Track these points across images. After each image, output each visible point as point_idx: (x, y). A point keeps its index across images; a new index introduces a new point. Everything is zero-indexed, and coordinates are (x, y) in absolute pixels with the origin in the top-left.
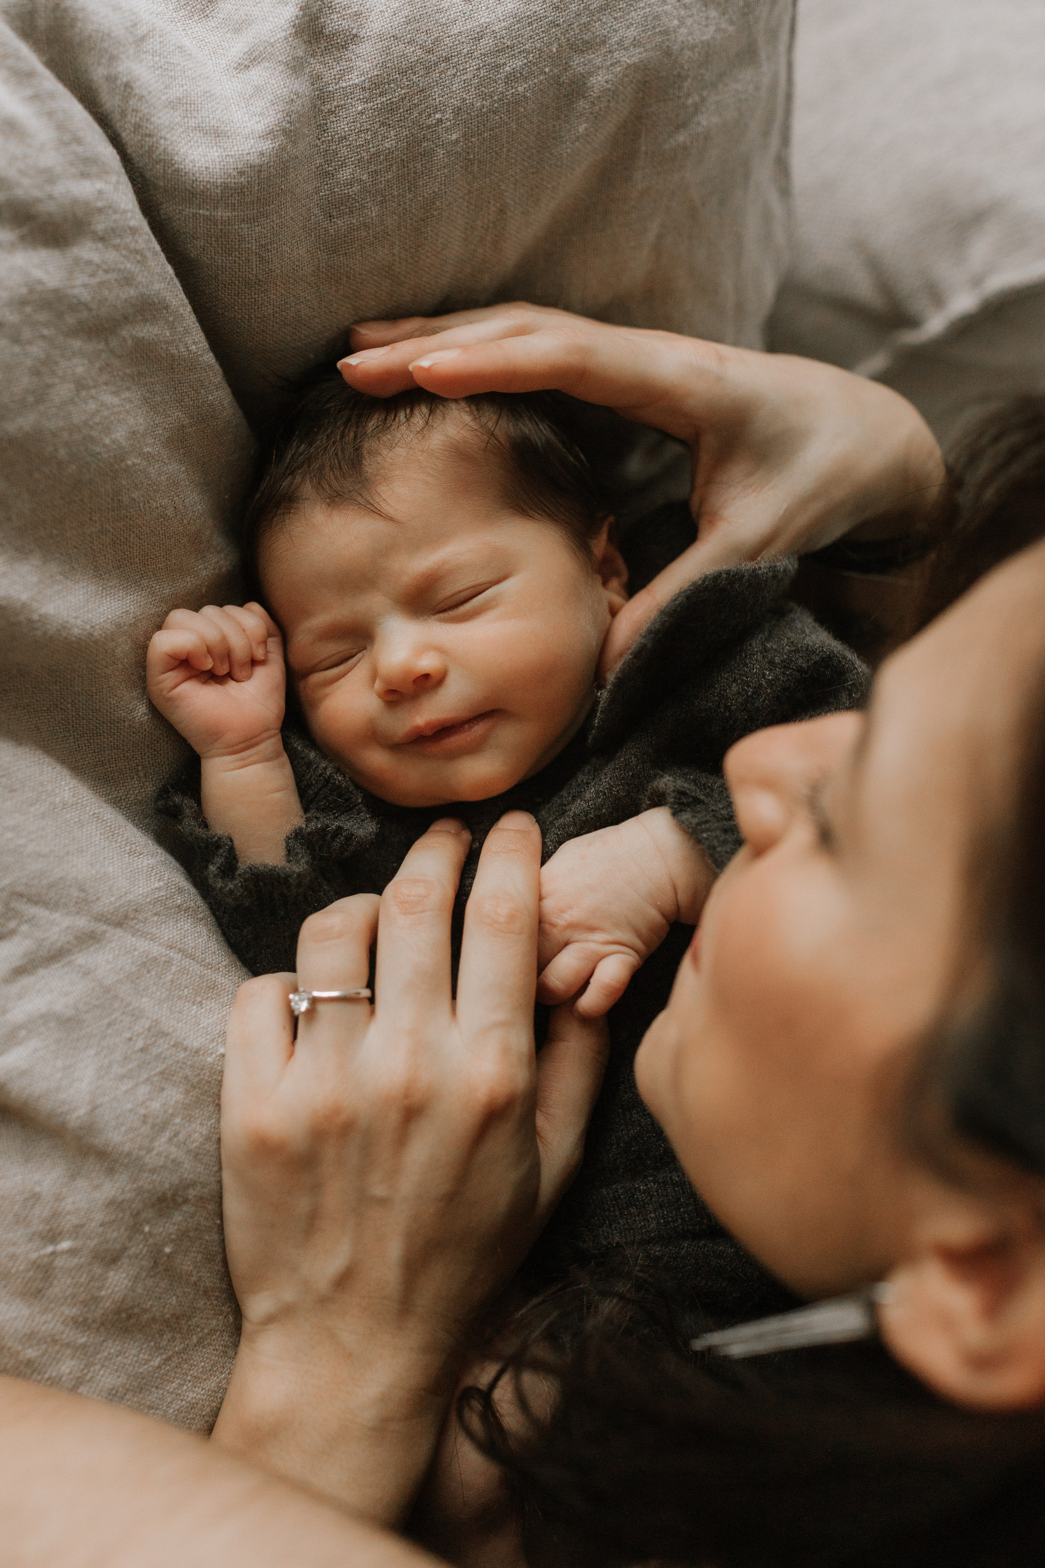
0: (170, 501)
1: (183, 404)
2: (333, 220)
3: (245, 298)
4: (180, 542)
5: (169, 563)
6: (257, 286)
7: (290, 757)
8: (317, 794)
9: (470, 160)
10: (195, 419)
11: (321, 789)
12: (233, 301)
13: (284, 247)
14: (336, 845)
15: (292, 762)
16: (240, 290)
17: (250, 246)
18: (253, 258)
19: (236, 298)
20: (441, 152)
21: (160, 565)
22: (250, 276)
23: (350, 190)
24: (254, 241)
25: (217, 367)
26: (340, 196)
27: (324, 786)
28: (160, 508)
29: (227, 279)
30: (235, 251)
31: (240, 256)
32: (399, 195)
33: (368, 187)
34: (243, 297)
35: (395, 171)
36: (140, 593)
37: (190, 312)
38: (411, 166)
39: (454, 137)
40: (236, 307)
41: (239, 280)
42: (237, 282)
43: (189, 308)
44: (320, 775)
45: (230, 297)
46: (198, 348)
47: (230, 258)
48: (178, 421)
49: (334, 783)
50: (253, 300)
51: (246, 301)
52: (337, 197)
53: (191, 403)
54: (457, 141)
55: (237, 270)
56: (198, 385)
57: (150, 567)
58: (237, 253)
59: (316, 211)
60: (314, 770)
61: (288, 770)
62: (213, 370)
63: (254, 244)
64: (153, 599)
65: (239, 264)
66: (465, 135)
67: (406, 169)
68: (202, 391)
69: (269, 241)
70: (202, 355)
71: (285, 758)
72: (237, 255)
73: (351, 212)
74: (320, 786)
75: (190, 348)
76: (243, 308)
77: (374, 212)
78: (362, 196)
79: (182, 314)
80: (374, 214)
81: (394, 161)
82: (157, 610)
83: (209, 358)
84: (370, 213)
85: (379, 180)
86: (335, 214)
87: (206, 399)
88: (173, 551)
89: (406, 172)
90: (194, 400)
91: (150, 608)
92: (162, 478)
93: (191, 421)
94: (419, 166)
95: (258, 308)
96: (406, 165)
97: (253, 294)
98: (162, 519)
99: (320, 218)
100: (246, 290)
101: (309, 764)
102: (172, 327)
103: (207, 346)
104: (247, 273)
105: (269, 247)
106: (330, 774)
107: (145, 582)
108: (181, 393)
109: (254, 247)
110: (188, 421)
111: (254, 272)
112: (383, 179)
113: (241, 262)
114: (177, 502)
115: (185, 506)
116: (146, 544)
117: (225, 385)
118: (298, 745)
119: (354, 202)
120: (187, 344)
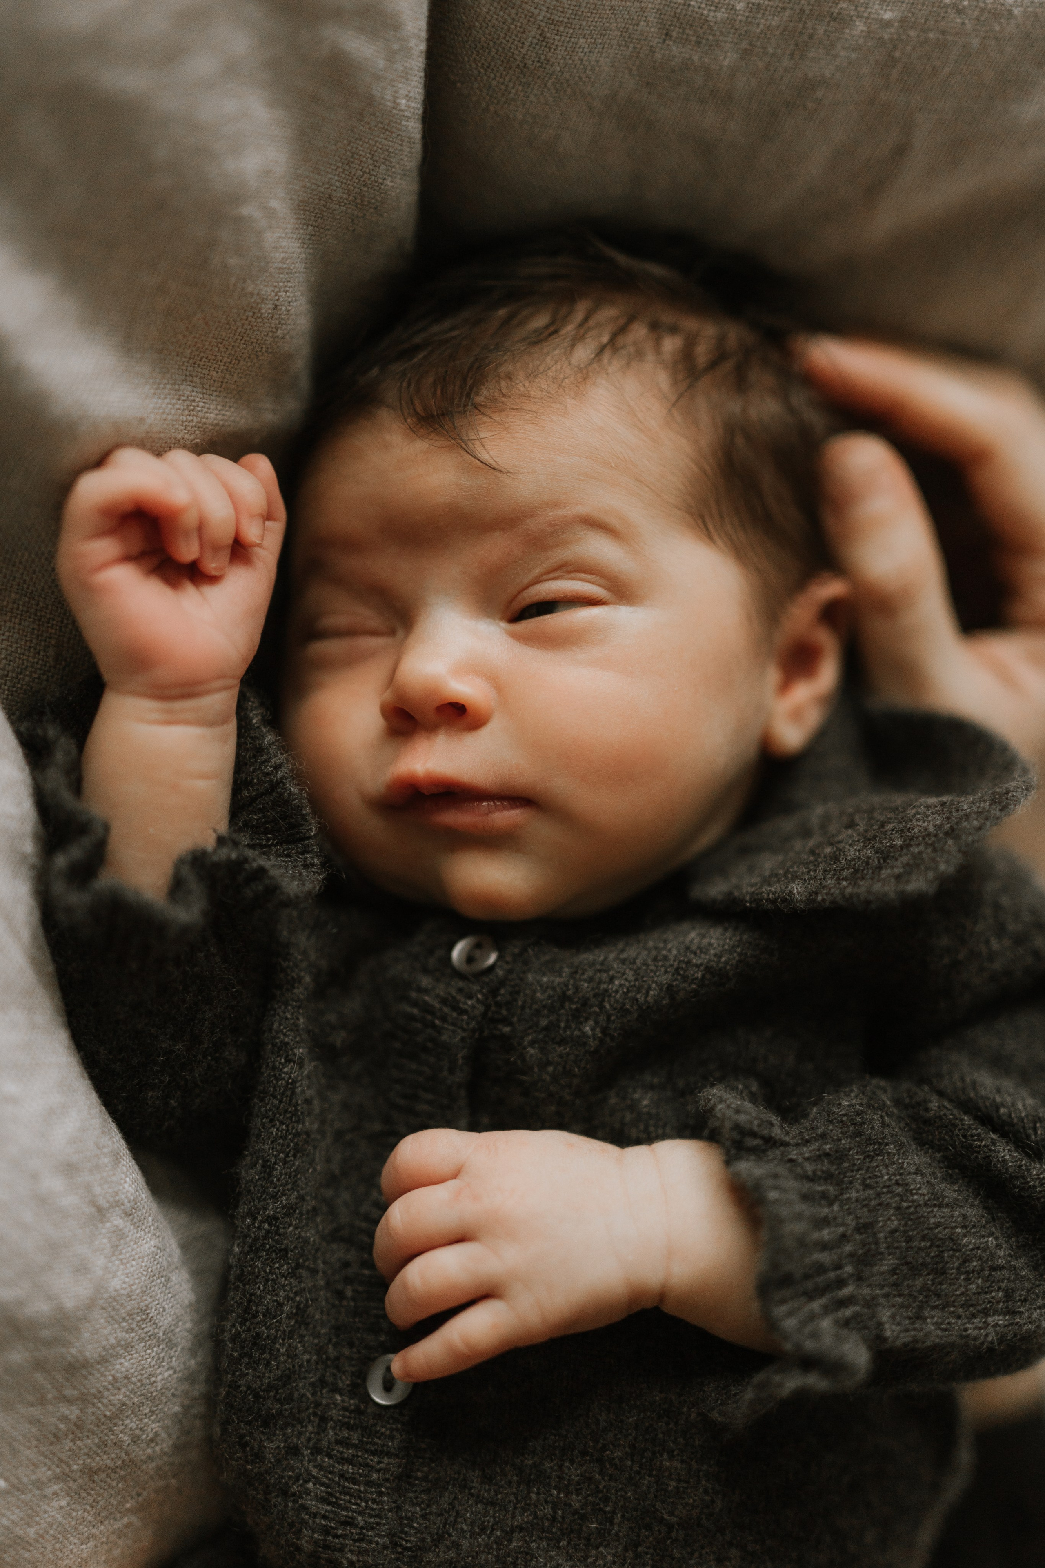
0: (273, 294)
1: (347, 167)
2: (667, 42)
3: (494, 79)
4: (258, 356)
5: (228, 376)
6: (518, 71)
7: (240, 728)
8: (253, 800)
9: (893, 58)
10: (351, 198)
11: (262, 794)
12: (476, 72)
13: (581, 40)
14: (248, 893)
15: (239, 736)
16: (492, 64)
17: (536, 12)
18: (532, 31)
19: (482, 71)
20: (860, 26)
21: (214, 374)
22: (516, 52)
23: (712, 14)
24: (544, 9)
25: (418, 147)
26: (694, 15)
27: (267, 793)
28: (255, 297)
29: (483, 39)
30: (513, 8)
31: (517, 18)
32: (773, 55)
33: (737, 23)
34: (492, 76)
35: (785, 18)
36: (174, 401)
37: (422, 52)
38: (810, 24)
39: (888, 16)
40: (476, 85)
41: (498, 50)
42: (494, 50)
43: (423, 47)
44: (268, 774)
45: (474, 65)
46: (409, 107)
47: (501, 13)
48: (327, 186)
49: (282, 794)
50: (503, 87)
51: (494, 83)
52: (689, 13)
53: (360, 173)
54: (888, 24)
55: (502, 35)
56: (382, 156)
57: (200, 370)
58: (514, 11)
59: (652, 18)
60: (262, 763)
61: (229, 749)
62: (411, 148)
63: (543, 13)
64: (190, 418)
65: (509, 27)
66: (903, 21)
67: (801, 25)
68: (383, 167)
69: (566, 20)
70: (408, 119)
71: (232, 727)
72: (513, 15)
73: (698, 43)
74: (262, 789)
75: (399, 101)
76: (485, 91)
77: (728, 58)
78: (724, 30)
79: (411, 48)
80: (726, 63)
81: (790, 6)
82: (187, 436)
83: (414, 128)
84: (722, 58)
85: (757, 21)
86: (674, 34)
87: (380, 181)
88: (242, 363)
89: (799, 30)
90: (364, 172)
91: (177, 429)
92: (277, 255)
93: (345, 196)
94: (821, 30)
95: (505, 102)
96: (804, 19)
97: (507, 78)
98: (251, 314)
99: (652, 29)
100: (501, 68)
101: (260, 750)
102: (391, 57)
103: (420, 112)
104: (513, 47)
105: (562, 29)
106: (281, 778)
107: (186, 389)
108: (353, 153)
109: (541, 18)
110: (340, 194)
111: (523, 51)
112: (763, 21)
113: (513, 27)
114: (281, 299)
115: (289, 310)
116: (211, 335)
117: (414, 175)
118: (257, 715)
119: (708, 31)
120: (396, 92)
